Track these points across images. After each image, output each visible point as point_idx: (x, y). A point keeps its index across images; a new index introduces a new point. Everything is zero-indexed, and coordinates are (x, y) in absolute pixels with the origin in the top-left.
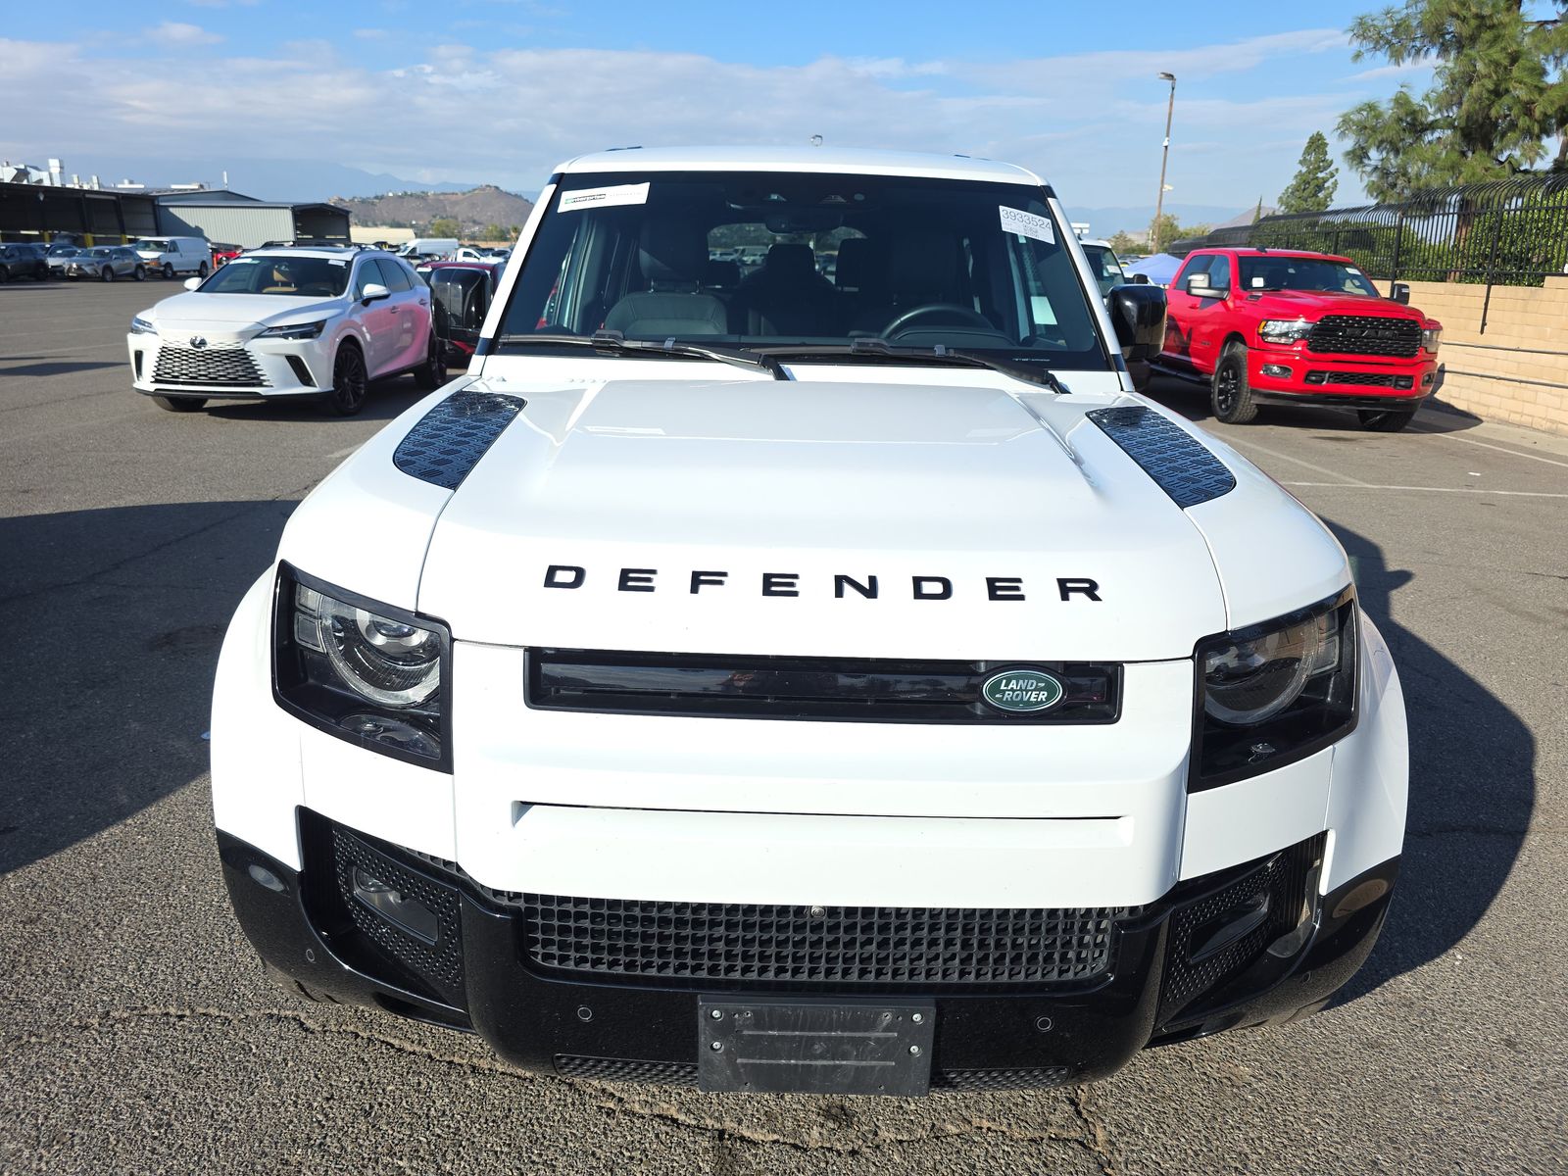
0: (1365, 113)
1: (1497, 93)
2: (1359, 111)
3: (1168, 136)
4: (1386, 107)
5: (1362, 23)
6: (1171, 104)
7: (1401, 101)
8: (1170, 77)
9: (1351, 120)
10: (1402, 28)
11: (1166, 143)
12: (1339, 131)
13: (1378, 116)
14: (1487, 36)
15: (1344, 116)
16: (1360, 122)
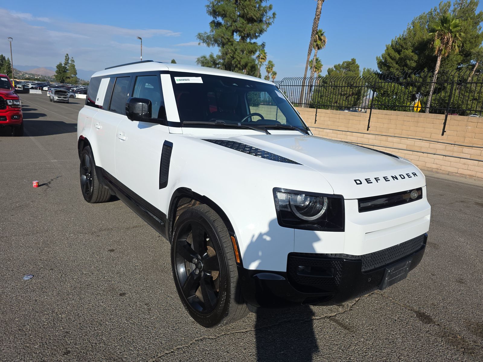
0: (203, 59)
1: (233, 58)
2: (202, 58)
3: (141, 55)
4: (208, 57)
5: (199, 34)
6: (141, 47)
7: (211, 56)
8: (140, 38)
9: (200, 60)
10: (208, 37)
11: (141, 58)
12: (197, 62)
13: (206, 60)
14: (229, 43)
15: (198, 58)
16: (202, 60)
